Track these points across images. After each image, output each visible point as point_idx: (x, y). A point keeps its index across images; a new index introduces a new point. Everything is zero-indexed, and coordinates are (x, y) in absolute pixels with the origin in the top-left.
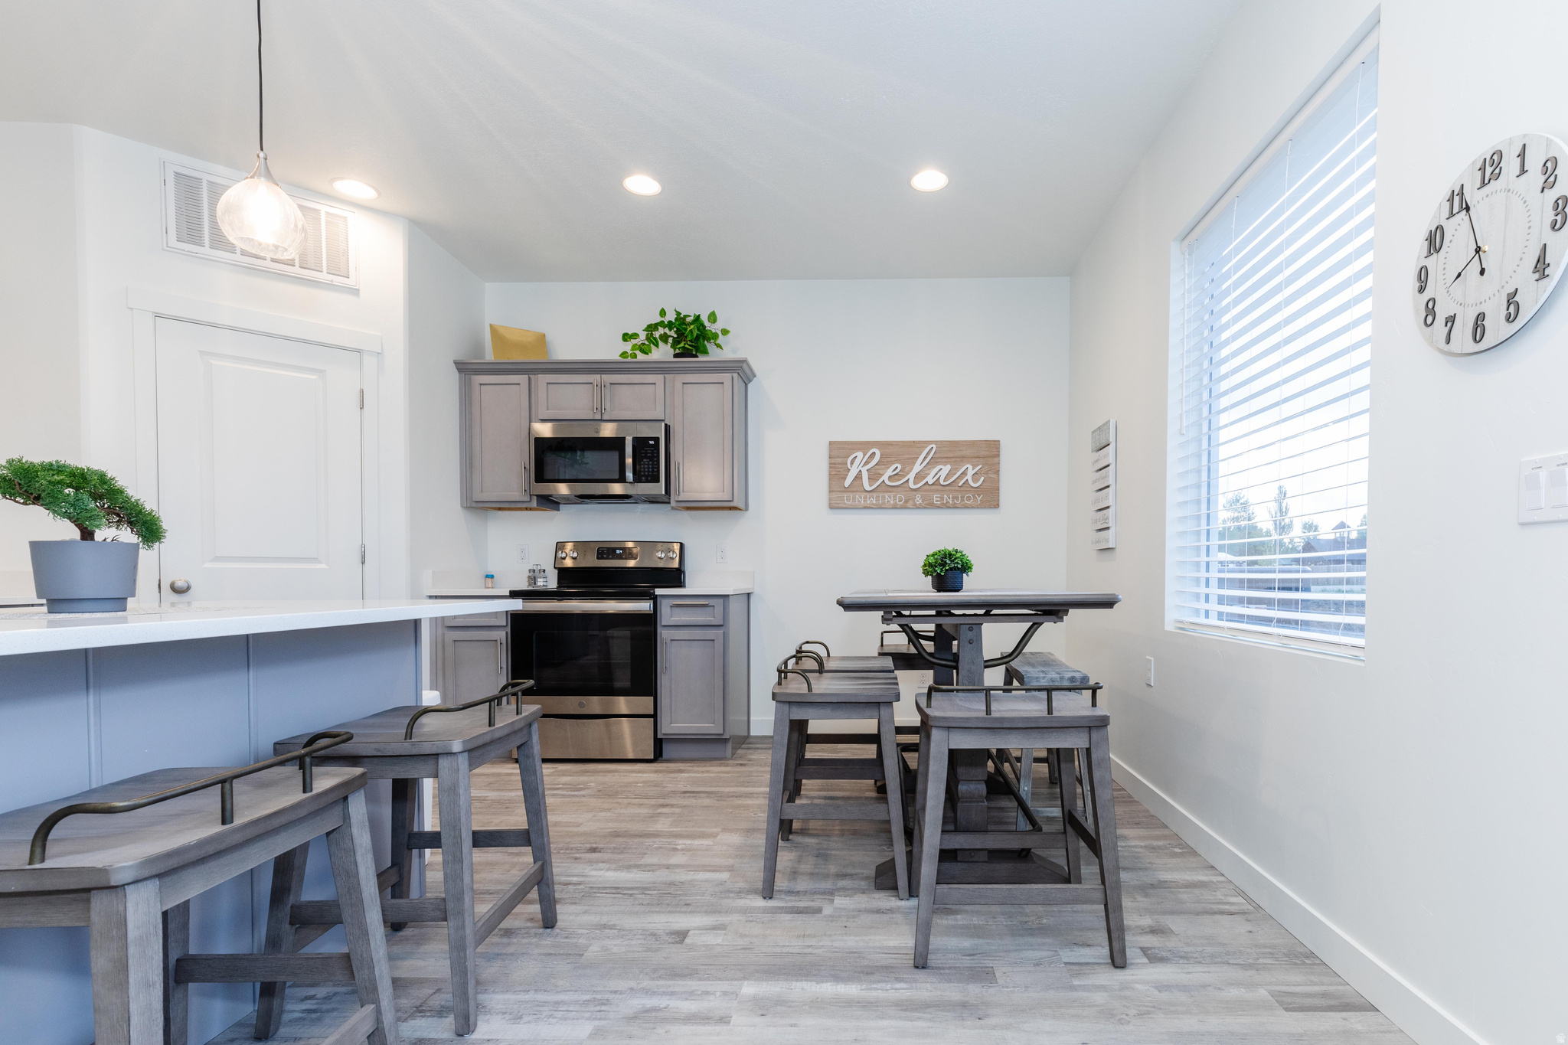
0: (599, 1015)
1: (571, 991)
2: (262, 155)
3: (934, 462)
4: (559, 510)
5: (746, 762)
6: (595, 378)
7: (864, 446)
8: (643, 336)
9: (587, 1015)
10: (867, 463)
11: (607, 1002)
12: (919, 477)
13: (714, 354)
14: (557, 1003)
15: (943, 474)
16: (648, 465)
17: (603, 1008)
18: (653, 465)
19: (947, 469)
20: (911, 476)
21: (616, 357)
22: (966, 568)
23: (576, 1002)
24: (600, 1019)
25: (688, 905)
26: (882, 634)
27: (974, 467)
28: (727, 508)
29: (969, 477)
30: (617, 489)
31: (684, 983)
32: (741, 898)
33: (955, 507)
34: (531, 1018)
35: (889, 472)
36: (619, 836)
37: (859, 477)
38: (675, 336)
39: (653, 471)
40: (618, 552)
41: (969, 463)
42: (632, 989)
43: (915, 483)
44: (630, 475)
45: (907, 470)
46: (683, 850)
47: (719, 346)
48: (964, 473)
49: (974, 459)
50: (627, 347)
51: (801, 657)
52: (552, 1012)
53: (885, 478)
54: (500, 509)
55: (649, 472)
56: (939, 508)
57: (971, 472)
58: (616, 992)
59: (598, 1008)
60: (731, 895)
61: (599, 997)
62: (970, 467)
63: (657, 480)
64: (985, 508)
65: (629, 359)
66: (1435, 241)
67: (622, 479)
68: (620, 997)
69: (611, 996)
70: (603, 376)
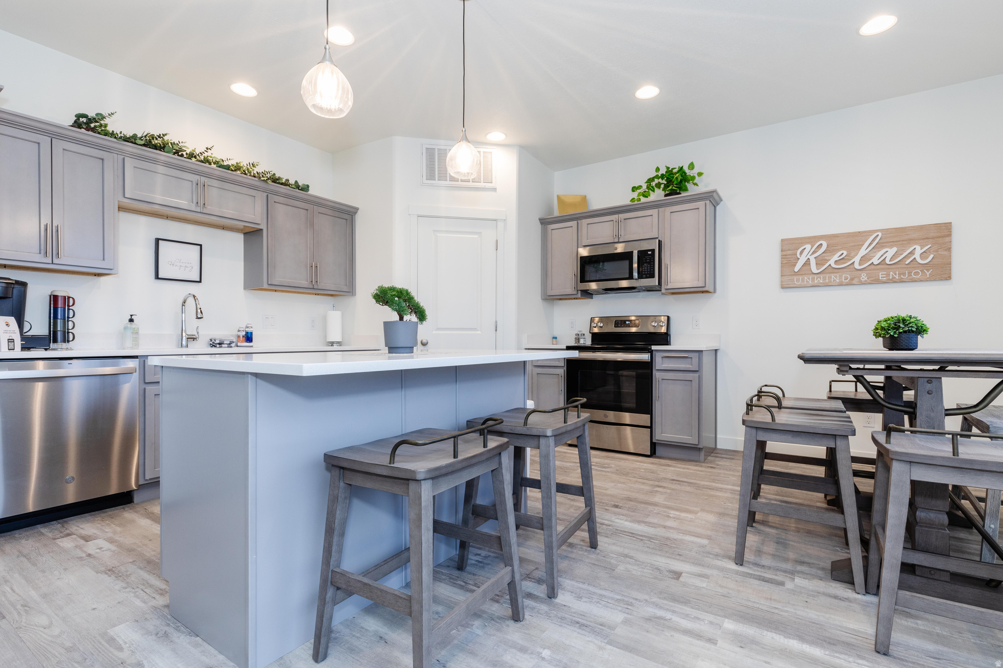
0: (627, 611)
1: (609, 590)
2: (464, 130)
3: (880, 246)
4: (592, 298)
5: (715, 466)
6: (614, 217)
7: (812, 240)
8: (645, 186)
9: (620, 608)
10: (814, 252)
11: (631, 604)
12: (863, 260)
13: (692, 190)
14: (601, 595)
15: (889, 256)
16: (647, 267)
17: (629, 607)
18: (650, 266)
19: (892, 251)
20: (857, 259)
21: (628, 202)
22: (921, 330)
23: (612, 599)
24: (628, 613)
25: (680, 555)
26: (830, 382)
27: (922, 247)
28: (702, 291)
29: (917, 256)
30: (624, 284)
31: (681, 607)
32: (718, 560)
33: (902, 281)
34: (586, 600)
35: (836, 257)
36: (631, 501)
37: (807, 263)
38: (666, 183)
39: (650, 271)
40: (627, 322)
41: (916, 244)
42: (646, 600)
43: (860, 264)
44: (635, 275)
45: (852, 255)
46: (674, 518)
47: (696, 184)
48: (912, 253)
49: (922, 240)
50: (635, 195)
51: (761, 396)
52: (599, 600)
53: (832, 262)
54: (560, 299)
55: (647, 271)
56: (885, 283)
57: (919, 251)
58: (636, 599)
59: (626, 606)
60: (711, 556)
61: (626, 599)
62: (918, 248)
63: (653, 276)
64: (935, 280)
65: (636, 202)
67: (631, 277)
68: (640, 603)
69: (634, 601)
70: (620, 215)
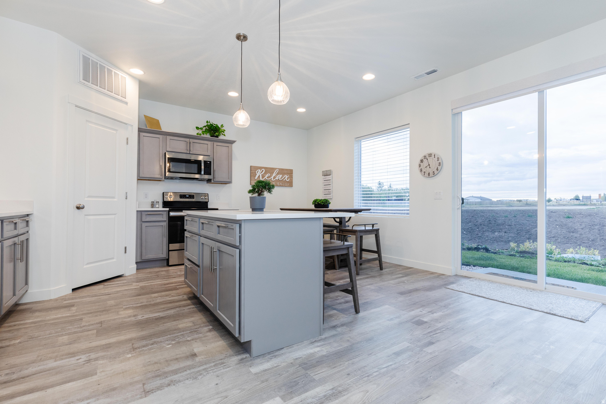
3: (278, 174)
6: (187, 140)
7: (261, 168)
10: (261, 173)
12: (274, 178)
13: (221, 137)
15: (280, 177)
16: (208, 169)
18: (209, 169)
19: (281, 176)
20: (272, 177)
21: (196, 134)
27: (287, 176)
28: (226, 183)
29: (286, 178)
30: (197, 176)
33: (282, 186)
35: (267, 176)
37: (259, 177)
40: (187, 196)
41: (286, 175)
43: (273, 179)
44: (203, 173)
45: (271, 175)
47: (224, 135)
48: (285, 178)
49: (287, 174)
50: (197, 131)
53: (266, 177)
54: (149, 180)
55: (208, 172)
56: (279, 186)
57: (287, 177)
62: (286, 176)
63: (210, 174)
64: (290, 187)
65: (199, 136)
66: (422, 161)
67: (199, 172)
70: (190, 139)
